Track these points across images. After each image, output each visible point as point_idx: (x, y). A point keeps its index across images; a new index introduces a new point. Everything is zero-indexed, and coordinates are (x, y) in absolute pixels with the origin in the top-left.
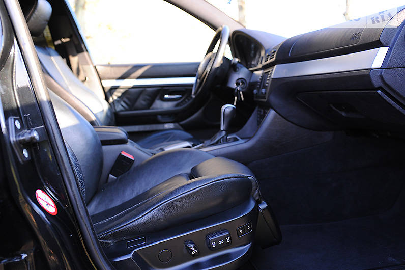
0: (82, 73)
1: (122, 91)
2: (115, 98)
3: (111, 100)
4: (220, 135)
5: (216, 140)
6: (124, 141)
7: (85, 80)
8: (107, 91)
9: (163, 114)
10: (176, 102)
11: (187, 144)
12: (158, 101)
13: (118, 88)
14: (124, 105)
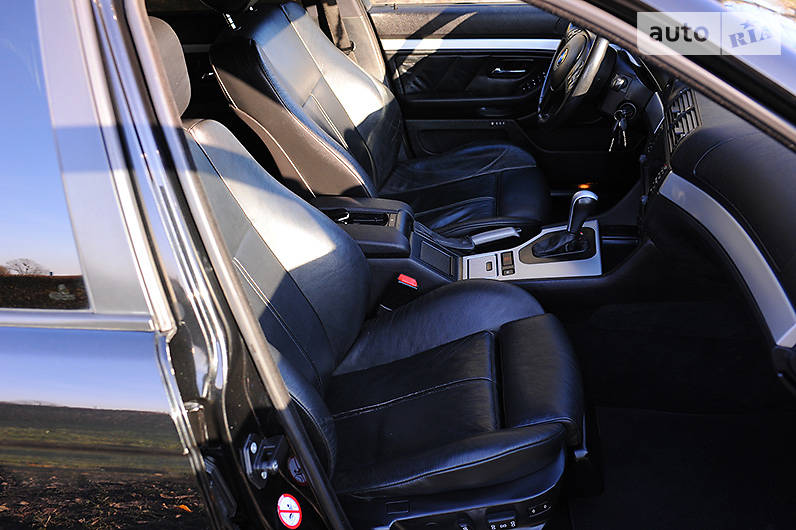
0: (345, 33)
1: (417, 58)
2: (404, 71)
3: (396, 75)
4: (565, 240)
5: (558, 246)
6: (404, 254)
7: (352, 48)
8: (389, 58)
9: (488, 105)
10: (513, 80)
11: (511, 232)
12: (482, 78)
13: (411, 54)
14: (420, 83)
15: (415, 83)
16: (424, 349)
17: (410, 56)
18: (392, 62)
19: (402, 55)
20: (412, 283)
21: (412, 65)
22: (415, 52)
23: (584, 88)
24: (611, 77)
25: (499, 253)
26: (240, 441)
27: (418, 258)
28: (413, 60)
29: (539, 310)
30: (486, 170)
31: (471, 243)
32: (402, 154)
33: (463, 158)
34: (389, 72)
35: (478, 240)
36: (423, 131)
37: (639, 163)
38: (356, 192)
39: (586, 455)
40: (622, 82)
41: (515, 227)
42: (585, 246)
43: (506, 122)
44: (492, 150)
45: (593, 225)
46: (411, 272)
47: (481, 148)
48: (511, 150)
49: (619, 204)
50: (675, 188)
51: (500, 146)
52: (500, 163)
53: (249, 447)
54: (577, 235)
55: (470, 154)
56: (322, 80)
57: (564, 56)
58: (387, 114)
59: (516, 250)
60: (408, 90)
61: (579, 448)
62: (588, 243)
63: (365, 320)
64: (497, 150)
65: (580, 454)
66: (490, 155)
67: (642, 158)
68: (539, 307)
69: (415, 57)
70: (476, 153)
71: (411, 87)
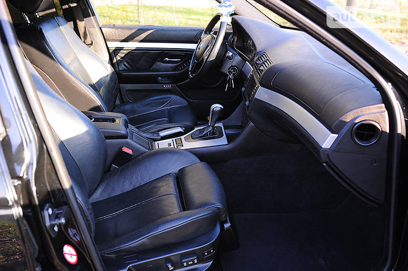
0: (88, 37)
1: (126, 52)
2: (119, 58)
3: (115, 61)
4: (208, 130)
5: (204, 133)
6: (125, 137)
7: (92, 44)
8: (111, 51)
9: (162, 76)
10: (175, 65)
11: (179, 130)
12: (158, 63)
13: (122, 49)
14: (127, 65)
15: (125, 65)
16: (137, 186)
17: (122, 51)
18: (112, 54)
19: (118, 50)
20: (130, 152)
21: (123, 55)
22: (124, 49)
23: (213, 56)
24: (226, 52)
25: (174, 139)
26: (42, 206)
27: (132, 139)
28: (124, 53)
29: (198, 160)
30: (163, 107)
31: (158, 135)
32: (118, 102)
33: (150, 102)
34: (111, 59)
35: (162, 134)
36: (128, 90)
37: (242, 91)
38: (97, 109)
39: (230, 226)
40: (231, 54)
41: (181, 127)
42: (217, 133)
43: (172, 86)
44: (165, 98)
45: (220, 125)
46: (129, 146)
47: (159, 97)
48: (175, 97)
49: (232, 115)
50: (263, 94)
51: (169, 96)
52: (170, 103)
53: (48, 209)
54: (213, 129)
55: (154, 100)
56: (76, 58)
57: (202, 45)
58: (111, 78)
59: (183, 137)
60: (121, 68)
61: (226, 222)
62: (219, 132)
63: (104, 173)
64: (168, 98)
65: (227, 225)
66: (164, 100)
67: (243, 89)
68: (198, 159)
69: (125, 51)
70: (157, 100)
71: (122, 67)
